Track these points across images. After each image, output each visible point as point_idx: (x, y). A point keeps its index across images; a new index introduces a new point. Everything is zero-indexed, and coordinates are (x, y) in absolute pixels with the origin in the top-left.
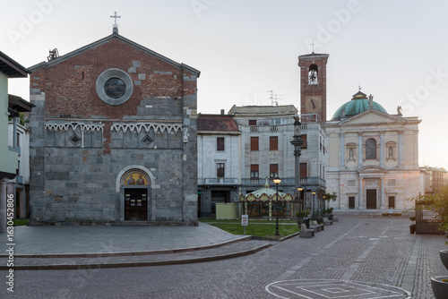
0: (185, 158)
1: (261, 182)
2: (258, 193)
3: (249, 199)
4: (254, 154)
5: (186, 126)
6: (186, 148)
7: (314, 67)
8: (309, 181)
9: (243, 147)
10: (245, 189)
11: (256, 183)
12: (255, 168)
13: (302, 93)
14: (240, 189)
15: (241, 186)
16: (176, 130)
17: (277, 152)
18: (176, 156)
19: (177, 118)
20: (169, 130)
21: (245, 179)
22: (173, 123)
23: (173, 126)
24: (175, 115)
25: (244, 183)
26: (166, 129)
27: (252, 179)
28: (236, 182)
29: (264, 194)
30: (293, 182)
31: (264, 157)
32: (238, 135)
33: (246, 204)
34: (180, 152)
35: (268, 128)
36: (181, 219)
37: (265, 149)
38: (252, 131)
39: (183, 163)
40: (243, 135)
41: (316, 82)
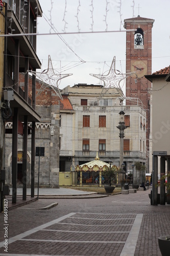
0: (52, 145)
1: (91, 154)
2: (91, 164)
3: (84, 169)
4: (86, 130)
5: (53, 125)
6: (53, 139)
7: (140, 31)
8: (131, 155)
9: (77, 124)
10: (77, 159)
11: (87, 155)
12: (86, 142)
13: (127, 57)
14: (74, 159)
15: (74, 157)
16: (46, 127)
17: (105, 129)
18: (46, 143)
19: (47, 119)
20: (42, 127)
21: (78, 151)
22: (44, 122)
23: (45, 124)
24: (46, 117)
25: (77, 155)
26: (40, 126)
27: (84, 151)
28: (70, 154)
29: (96, 166)
30: (118, 155)
31: (94, 133)
32: (72, 113)
33: (81, 173)
34: (49, 141)
35: (97, 108)
36: (49, 184)
37: (95, 126)
38: (85, 110)
39: (50, 148)
40: (77, 113)
41: (141, 47)
